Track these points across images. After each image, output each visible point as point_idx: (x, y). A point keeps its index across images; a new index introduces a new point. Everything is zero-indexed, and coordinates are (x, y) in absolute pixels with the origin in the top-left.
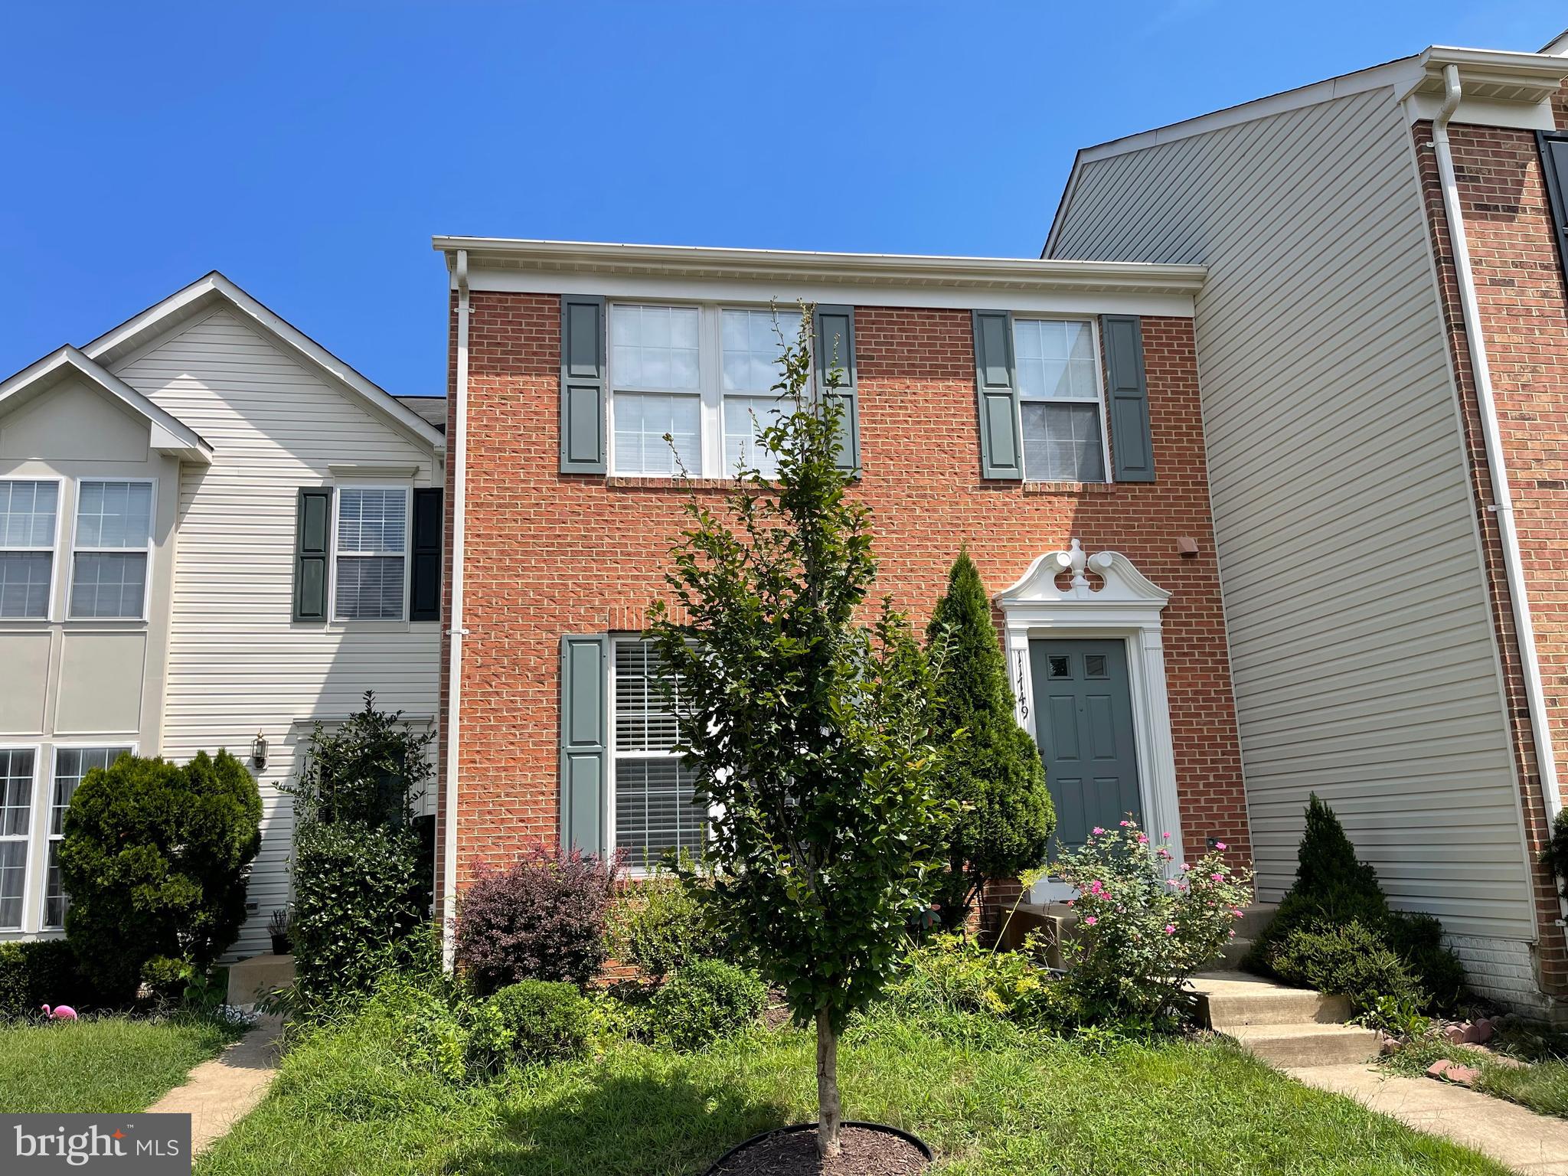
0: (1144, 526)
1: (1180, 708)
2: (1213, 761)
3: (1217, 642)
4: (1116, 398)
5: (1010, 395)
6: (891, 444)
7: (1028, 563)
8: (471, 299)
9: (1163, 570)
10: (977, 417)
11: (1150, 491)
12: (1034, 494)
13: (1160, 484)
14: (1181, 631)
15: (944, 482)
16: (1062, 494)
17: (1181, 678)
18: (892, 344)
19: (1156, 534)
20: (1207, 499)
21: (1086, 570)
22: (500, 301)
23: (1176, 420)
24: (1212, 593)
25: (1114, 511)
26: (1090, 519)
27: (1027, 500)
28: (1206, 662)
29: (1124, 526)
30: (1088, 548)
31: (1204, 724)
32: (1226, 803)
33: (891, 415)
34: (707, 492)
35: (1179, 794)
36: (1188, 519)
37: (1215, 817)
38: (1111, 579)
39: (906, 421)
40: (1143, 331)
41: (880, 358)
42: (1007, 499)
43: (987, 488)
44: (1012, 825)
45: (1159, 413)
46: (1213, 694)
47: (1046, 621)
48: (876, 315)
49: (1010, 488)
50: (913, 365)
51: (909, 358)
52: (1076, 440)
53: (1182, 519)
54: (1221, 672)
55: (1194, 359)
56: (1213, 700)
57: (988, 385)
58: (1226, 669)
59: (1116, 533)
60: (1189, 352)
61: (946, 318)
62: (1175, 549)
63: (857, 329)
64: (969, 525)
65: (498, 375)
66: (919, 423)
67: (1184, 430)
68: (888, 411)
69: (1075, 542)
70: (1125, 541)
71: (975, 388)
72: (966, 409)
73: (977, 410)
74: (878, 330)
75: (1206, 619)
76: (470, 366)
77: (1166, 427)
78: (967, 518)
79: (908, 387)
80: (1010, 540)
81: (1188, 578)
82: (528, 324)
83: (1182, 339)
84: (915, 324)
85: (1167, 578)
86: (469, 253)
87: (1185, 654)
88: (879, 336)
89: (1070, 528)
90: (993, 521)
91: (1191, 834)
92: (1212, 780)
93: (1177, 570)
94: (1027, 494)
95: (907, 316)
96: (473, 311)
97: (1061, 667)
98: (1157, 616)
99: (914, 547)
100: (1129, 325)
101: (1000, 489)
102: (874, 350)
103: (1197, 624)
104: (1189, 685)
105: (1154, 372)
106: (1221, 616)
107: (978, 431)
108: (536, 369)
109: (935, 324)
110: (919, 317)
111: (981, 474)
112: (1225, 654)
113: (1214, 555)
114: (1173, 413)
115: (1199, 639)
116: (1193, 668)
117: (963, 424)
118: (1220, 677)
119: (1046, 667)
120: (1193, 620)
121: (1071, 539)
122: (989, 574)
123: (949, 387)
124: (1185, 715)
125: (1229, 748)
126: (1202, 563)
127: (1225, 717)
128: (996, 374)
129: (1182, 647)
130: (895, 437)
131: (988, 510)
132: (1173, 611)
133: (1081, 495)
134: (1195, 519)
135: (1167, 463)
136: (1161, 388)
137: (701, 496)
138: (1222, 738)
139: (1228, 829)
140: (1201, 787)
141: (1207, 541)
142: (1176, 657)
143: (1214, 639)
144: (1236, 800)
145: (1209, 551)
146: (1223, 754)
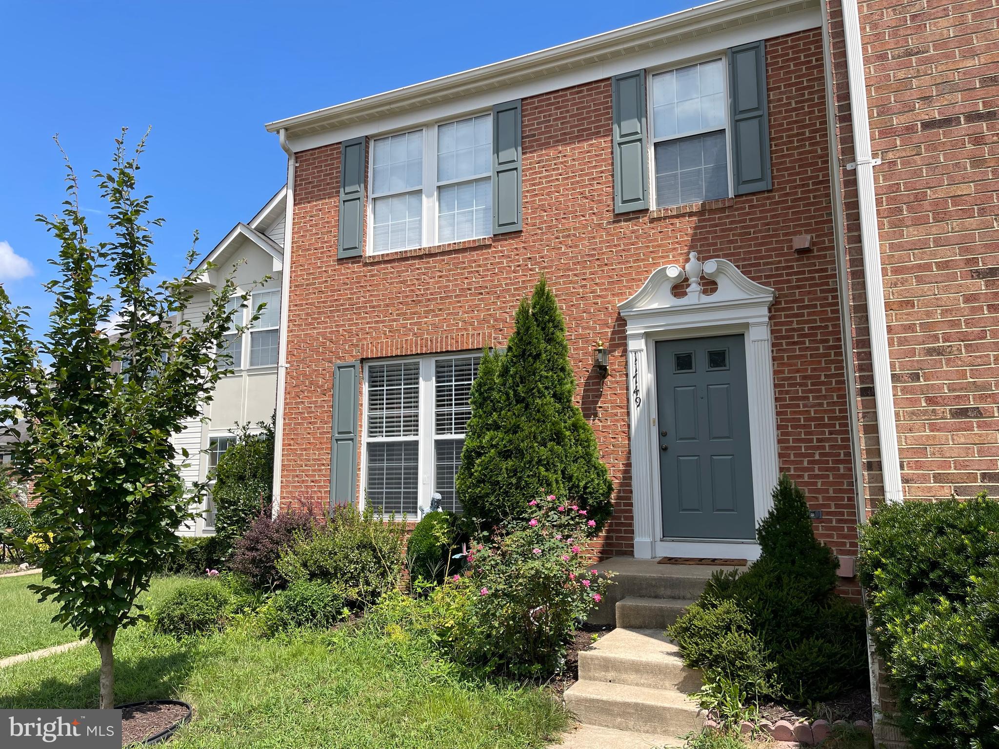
0: (760, 231)
1: (787, 392)
2: (819, 440)
3: (831, 329)
4: (739, 121)
5: (641, 140)
6: (545, 200)
8: (297, 158)
9: (777, 269)
10: (613, 164)
11: (768, 198)
12: (659, 219)
13: (778, 190)
14: (792, 322)
15: (585, 222)
17: (790, 365)
18: (549, 121)
19: (772, 236)
20: (828, 195)
21: (702, 278)
22: (312, 155)
23: (799, 128)
24: (827, 284)
25: (731, 223)
26: (708, 232)
27: (652, 225)
28: (818, 349)
29: (740, 234)
30: (703, 258)
31: (812, 406)
32: (831, 479)
33: (546, 177)
34: (420, 257)
35: (781, 470)
36: (806, 218)
37: (818, 491)
38: (722, 282)
39: (557, 180)
40: (768, 52)
41: (540, 134)
42: (636, 228)
43: (619, 221)
45: (782, 125)
46: (823, 378)
47: (659, 325)
48: (538, 101)
49: (638, 218)
50: (565, 134)
51: (562, 129)
52: (705, 166)
53: (799, 219)
54: (833, 357)
56: (823, 383)
57: (622, 136)
59: (731, 242)
60: (817, 60)
61: (591, 89)
62: (790, 247)
63: (523, 116)
64: (603, 253)
65: (309, 202)
66: (567, 178)
67: (807, 135)
68: (545, 174)
69: (692, 255)
70: (740, 247)
71: (612, 141)
72: (604, 160)
73: (613, 158)
74: (540, 112)
75: (819, 309)
76: (295, 200)
77: (788, 136)
78: (601, 249)
79: (560, 152)
80: (635, 261)
81: (803, 272)
82: (325, 166)
83: (810, 49)
84: (567, 100)
85: (781, 275)
86: (286, 129)
87: (794, 343)
88: (540, 117)
89: (689, 243)
90: (622, 247)
92: (817, 457)
93: (792, 267)
94: (652, 221)
95: (561, 96)
96: (298, 165)
97: (684, 363)
98: (765, 311)
99: (558, 278)
100: (753, 52)
101: (630, 220)
102: (536, 129)
103: (809, 314)
104: (798, 371)
105: (779, 88)
107: (613, 176)
108: (328, 194)
109: (584, 97)
110: (571, 94)
111: (614, 210)
113: (832, 248)
114: (796, 122)
115: (810, 328)
116: (802, 355)
117: (602, 172)
118: (832, 362)
119: (671, 363)
120: (805, 311)
121: (688, 254)
122: (617, 291)
123: (592, 144)
124: (791, 399)
125: (838, 427)
126: (819, 257)
127: (835, 399)
128: (630, 125)
129: (792, 337)
130: (548, 194)
131: (619, 239)
132: (783, 305)
133: (700, 213)
134: (814, 217)
135: (787, 169)
136: (785, 101)
137: (417, 261)
138: (830, 418)
139: (833, 504)
140: (805, 464)
141: (826, 235)
142: (785, 347)
143: (826, 327)
144: (843, 476)
145: (827, 244)
146: (831, 433)
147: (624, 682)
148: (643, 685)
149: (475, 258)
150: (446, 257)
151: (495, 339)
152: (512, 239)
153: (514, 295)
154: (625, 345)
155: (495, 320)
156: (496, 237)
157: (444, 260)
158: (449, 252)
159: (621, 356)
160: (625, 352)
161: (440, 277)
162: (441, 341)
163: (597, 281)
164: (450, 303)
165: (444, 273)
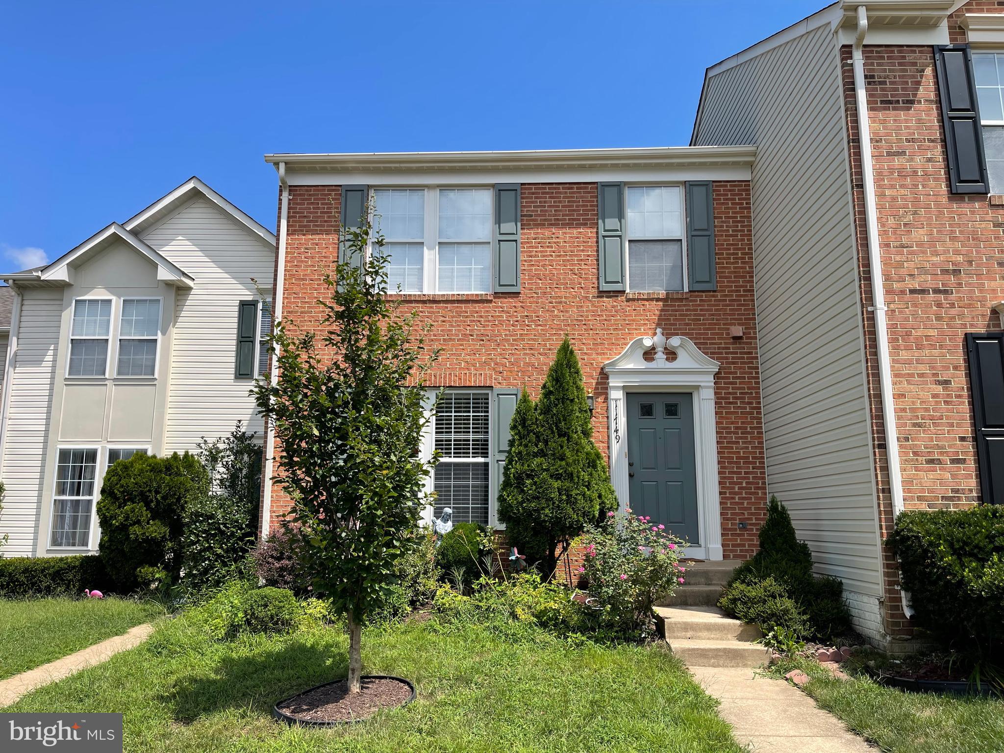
0: (708, 320)
1: (725, 438)
2: (746, 473)
3: (754, 395)
4: (692, 236)
5: (620, 236)
6: (541, 270)
7: (626, 344)
8: (290, 191)
9: (719, 348)
10: (598, 251)
11: (713, 296)
12: (633, 300)
13: (720, 291)
14: (729, 387)
15: (574, 293)
16: (652, 300)
17: (727, 418)
18: (545, 207)
19: (715, 324)
20: (753, 300)
21: (666, 349)
22: (307, 191)
23: (734, 249)
24: (752, 363)
25: (687, 310)
26: (670, 315)
27: (628, 304)
28: (745, 408)
29: (693, 320)
30: (667, 334)
31: (741, 449)
32: (753, 500)
33: (541, 252)
34: (424, 302)
35: (721, 493)
36: (738, 315)
37: (745, 509)
38: (681, 354)
39: (551, 256)
40: (714, 191)
41: (536, 215)
42: (615, 304)
43: (602, 297)
44: (573, 509)
45: (723, 245)
46: (749, 429)
47: (635, 381)
48: (535, 189)
49: (617, 296)
50: (558, 219)
51: (555, 215)
52: (666, 264)
53: (734, 315)
54: (755, 415)
55: (750, 208)
56: (749, 433)
57: (605, 231)
58: (760, 413)
59: (687, 324)
60: (747, 204)
61: (580, 188)
62: (728, 334)
63: (522, 198)
64: (589, 320)
65: (304, 235)
66: (559, 256)
67: (740, 255)
68: (540, 249)
69: (659, 331)
70: (693, 329)
71: (597, 233)
72: (591, 247)
73: (598, 246)
74: (536, 198)
75: (747, 380)
76: (288, 230)
77: (727, 254)
78: (587, 316)
79: (554, 234)
80: (615, 329)
81: (736, 353)
82: (322, 204)
83: (742, 195)
84: (560, 193)
85: (721, 353)
86: (286, 163)
87: (730, 403)
88: (537, 202)
89: (656, 321)
90: (604, 317)
91: (728, 519)
92: (744, 485)
93: (729, 348)
94: (628, 300)
95: (555, 188)
96: (291, 197)
97: (647, 411)
98: (711, 378)
99: (552, 335)
100: (704, 188)
101: (611, 297)
102: (533, 211)
103: (740, 383)
104: (732, 423)
105: (721, 218)
106: (758, 378)
107: (598, 260)
108: (326, 231)
109: (574, 193)
110: (563, 188)
111: (598, 288)
112: (759, 403)
113: (756, 338)
114: (732, 245)
115: (741, 393)
116: (735, 412)
117: (588, 256)
118: (754, 418)
119: (637, 411)
120: (738, 381)
121: (656, 328)
122: (599, 351)
123: (580, 232)
124: (728, 443)
125: (758, 464)
126: (747, 343)
127: (757, 445)
128: (612, 223)
129: (729, 398)
130: (543, 266)
131: (602, 310)
132: (723, 375)
133: (664, 300)
134: (743, 315)
135: (726, 277)
136: (725, 228)
137: (420, 305)
138: (753, 458)
139: (754, 517)
140: (737, 489)
141: (751, 328)
142: (724, 405)
143: (751, 393)
144: (761, 498)
145: (752, 335)
146: (753, 468)
147: (699, 638)
148: (713, 639)
149: (477, 309)
150: (449, 305)
151: (495, 379)
152: (512, 298)
153: (512, 345)
154: (607, 394)
155: (496, 364)
156: (497, 295)
157: (447, 308)
158: (453, 302)
159: (604, 402)
160: (606, 399)
161: (444, 321)
162: (445, 377)
163: (584, 341)
164: (453, 345)
165: (447, 319)
